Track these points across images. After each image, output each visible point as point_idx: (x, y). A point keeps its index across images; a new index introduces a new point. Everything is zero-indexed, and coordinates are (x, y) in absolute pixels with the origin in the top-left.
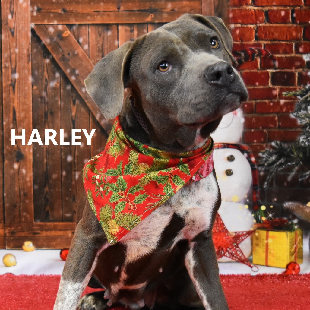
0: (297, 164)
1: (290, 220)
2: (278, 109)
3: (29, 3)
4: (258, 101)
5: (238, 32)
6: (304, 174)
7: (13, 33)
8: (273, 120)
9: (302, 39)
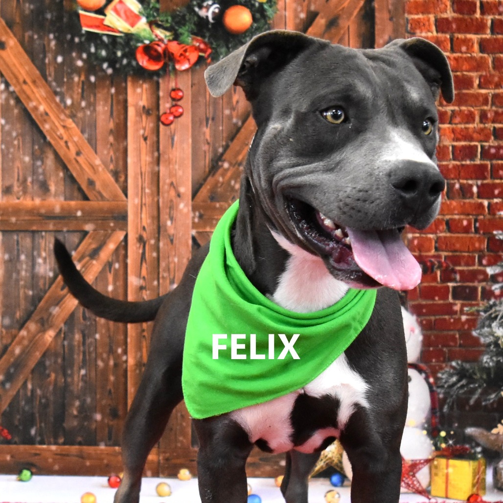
0: (480, 386)
1: (472, 448)
2: (459, 326)
3: (190, 208)
4: (437, 317)
5: (416, 242)
6: (488, 397)
7: (172, 241)
8: (453, 338)
9: (486, 250)
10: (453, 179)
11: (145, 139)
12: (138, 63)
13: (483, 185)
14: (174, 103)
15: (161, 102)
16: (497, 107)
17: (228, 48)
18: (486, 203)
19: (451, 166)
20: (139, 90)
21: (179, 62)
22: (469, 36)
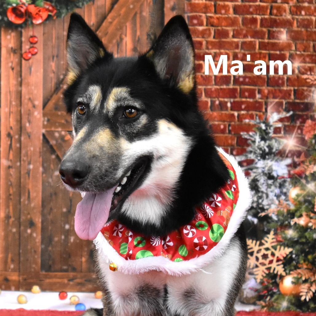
7: (29, 136)
9: (236, 145)
10: (214, 98)
11: (13, 69)
12: (8, 19)
13: (234, 102)
14: (32, 45)
15: (23, 45)
16: (245, 50)
17: (67, 9)
18: (236, 114)
19: (213, 89)
20: (9, 37)
21: (35, 18)
22: (227, 3)
